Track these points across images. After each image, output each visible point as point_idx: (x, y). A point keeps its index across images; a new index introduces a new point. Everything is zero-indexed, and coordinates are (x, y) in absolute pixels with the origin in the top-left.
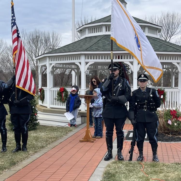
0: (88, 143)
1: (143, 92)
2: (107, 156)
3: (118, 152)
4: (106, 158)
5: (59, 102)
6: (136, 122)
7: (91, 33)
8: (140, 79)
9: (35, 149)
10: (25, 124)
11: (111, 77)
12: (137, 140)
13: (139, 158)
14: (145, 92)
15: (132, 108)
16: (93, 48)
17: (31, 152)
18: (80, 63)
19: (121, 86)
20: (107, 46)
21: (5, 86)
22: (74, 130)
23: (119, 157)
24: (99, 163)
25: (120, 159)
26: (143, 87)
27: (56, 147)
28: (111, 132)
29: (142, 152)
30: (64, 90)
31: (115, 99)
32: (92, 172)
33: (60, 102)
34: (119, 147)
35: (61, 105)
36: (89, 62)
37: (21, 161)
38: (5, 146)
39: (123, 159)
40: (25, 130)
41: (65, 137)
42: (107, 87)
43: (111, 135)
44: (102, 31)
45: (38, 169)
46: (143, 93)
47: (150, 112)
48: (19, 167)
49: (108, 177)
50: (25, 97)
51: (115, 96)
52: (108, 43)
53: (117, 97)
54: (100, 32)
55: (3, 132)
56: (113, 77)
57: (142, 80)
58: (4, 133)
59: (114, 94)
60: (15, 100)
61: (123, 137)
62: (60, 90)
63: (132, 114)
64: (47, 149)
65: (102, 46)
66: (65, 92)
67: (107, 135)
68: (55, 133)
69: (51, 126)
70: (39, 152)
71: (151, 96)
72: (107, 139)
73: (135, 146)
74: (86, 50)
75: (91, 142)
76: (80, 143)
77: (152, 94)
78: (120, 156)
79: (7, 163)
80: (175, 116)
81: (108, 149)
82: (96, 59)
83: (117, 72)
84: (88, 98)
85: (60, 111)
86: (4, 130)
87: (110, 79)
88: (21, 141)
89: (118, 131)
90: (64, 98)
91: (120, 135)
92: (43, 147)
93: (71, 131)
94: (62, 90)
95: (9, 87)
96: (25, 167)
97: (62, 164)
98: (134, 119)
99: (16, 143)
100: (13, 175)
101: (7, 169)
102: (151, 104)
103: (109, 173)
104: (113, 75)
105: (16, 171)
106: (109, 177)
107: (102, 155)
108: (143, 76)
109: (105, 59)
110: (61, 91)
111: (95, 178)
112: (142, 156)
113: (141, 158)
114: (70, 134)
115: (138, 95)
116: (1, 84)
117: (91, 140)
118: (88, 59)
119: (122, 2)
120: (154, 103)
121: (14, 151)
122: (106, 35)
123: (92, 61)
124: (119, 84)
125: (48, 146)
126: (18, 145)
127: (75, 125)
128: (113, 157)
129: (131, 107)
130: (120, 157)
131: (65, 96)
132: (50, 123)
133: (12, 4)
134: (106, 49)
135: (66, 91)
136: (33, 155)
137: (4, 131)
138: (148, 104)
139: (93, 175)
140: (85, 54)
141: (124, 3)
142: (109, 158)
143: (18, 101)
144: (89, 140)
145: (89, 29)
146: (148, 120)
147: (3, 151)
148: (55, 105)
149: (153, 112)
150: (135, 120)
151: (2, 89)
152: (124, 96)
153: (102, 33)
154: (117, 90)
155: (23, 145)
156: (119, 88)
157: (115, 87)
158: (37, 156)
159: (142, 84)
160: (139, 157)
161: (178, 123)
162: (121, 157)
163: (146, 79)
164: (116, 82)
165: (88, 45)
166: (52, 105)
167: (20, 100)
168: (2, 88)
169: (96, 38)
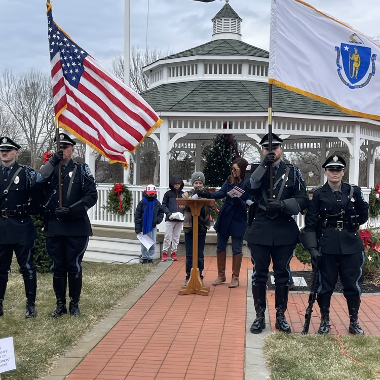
0: (197, 296)
1: (335, 193)
2: (257, 323)
3: (277, 315)
4: (255, 327)
5: (111, 213)
6: (321, 253)
7: (173, 76)
8: (329, 165)
9: (95, 310)
10: (77, 259)
11: (268, 159)
12: (319, 290)
13: (323, 328)
14: (340, 193)
15: (313, 225)
16: (184, 105)
17: (91, 317)
18: (158, 135)
19: (287, 179)
20: (211, 103)
21: (35, 178)
22: (153, 271)
23: (280, 326)
24: (243, 339)
25: (285, 329)
26: (335, 183)
27: (135, 305)
28: (264, 274)
29: (328, 316)
30: (123, 189)
31: (279, 205)
32: (243, 359)
33: (113, 213)
34: (280, 304)
35: (115, 220)
36: (175, 134)
37: (80, 335)
38: (34, 305)
39: (289, 331)
40: (77, 270)
41: (145, 285)
42: (261, 180)
43: (263, 280)
44: (196, 73)
45: (125, 354)
46: (335, 195)
47: (350, 234)
48: (82, 350)
49: (284, 369)
50: (80, 201)
51: (275, 200)
52: (213, 96)
53: (282, 201)
54: (193, 74)
55: (30, 274)
56: (272, 159)
57: (333, 168)
58: (30, 276)
59: (274, 196)
60: (58, 207)
61: (288, 285)
62: (115, 189)
63: (312, 238)
64: (119, 310)
65: (202, 103)
66: (125, 194)
67: (256, 279)
68: (120, 276)
69: (103, 263)
70: (106, 316)
71: (353, 200)
72: (254, 289)
73: (314, 302)
74: (171, 110)
75: (204, 294)
76: (179, 296)
77: (353, 197)
78: (282, 323)
79: (51, 340)
80: (368, 242)
81: (257, 309)
82: (191, 127)
83: (278, 152)
84: (195, 204)
85: (114, 232)
86: (31, 269)
87: (267, 165)
88: (67, 292)
89: (280, 272)
90: (124, 206)
91: (283, 280)
92: (109, 306)
93: (149, 271)
94: (120, 190)
95: (45, 179)
96: (93, 348)
97: (171, 342)
98: (317, 248)
99: (57, 298)
100: (77, 366)
101: (58, 354)
102: (352, 217)
103: (281, 361)
104: (272, 156)
105: (81, 359)
106: (287, 368)
107: (240, 321)
108: (335, 159)
109: (208, 127)
110: (116, 192)
111: (255, 371)
112: (328, 323)
113: (326, 328)
114: (151, 278)
115: (324, 199)
116: (27, 174)
117: (203, 291)
118: (175, 127)
119: (234, 18)
120: (357, 216)
121: (53, 314)
122: (205, 81)
123: (182, 132)
124: (283, 176)
125: (120, 304)
126: (60, 302)
127: (151, 260)
128: (267, 325)
129: (309, 222)
130: (283, 325)
131: (126, 200)
132: (96, 256)
133: (48, 7)
134: (211, 108)
135: (128, 191)
136: (97, 323)
137: (31, 272)
138: (346, 217)
139: (247, 365)
140: (168, 117)
141: (237, 20)
142: (260, 328)
143: (65, 208)
144: (198, 291)
145: (170, 68)
146: (346, 250)
147: (29, 314)
148: (101, 220)
149: (355, 234)
150: (318, 250)
151: (29, 184)
152: (294, 199)
153: (198, 76)
154: (279, 186)
155: (70, 303)
156: (283, 183)
157: (274, 181)
158: (106, 324)
159: (335, 176)
160: (323, 326)
161: (374, 255)
162: (286, 325)
163: (342, 165)
164: (276, 172)
165: (172, 100)
166: (96, 219)
167: (71, 207)
168: (29, 182)
169: (187, 86)
